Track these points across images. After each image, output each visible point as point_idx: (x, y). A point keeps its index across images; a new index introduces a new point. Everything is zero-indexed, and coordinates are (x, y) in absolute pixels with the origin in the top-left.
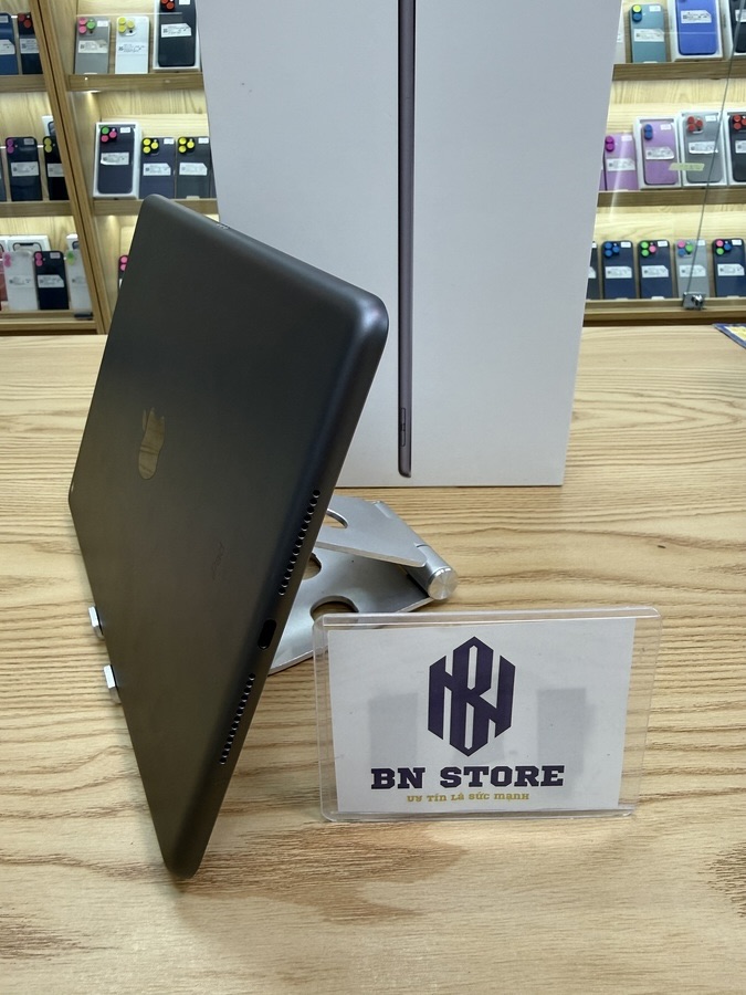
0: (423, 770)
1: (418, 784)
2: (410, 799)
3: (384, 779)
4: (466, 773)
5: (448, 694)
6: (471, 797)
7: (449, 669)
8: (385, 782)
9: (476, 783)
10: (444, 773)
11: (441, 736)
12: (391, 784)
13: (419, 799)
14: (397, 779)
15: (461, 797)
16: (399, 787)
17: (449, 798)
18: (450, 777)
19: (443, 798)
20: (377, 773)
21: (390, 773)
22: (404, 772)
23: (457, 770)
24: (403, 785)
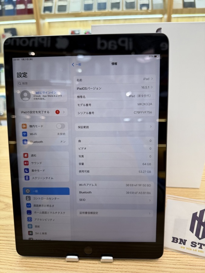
0: (186, 240)
1: (184, 244)
2: (182, 247)
3: (175, 240)
4: (198, 244)
5: (197, 222)
6: (199, 251)
7: (198, 215)
8: (175, 241)
9: (201, 248)
10: (192, 243)
11: (193, 232)
12: (177, 242)
13: (184, 248)
14: (179, 241)
15: (196, 250)
16: (179, 243)
17: (192, 250)
18: (194, 244)
19: (191, 249)
20: (174, 238)
21: (177, 239)
22: (181, 240)
23: (196, 243)
24: (180, 243)
